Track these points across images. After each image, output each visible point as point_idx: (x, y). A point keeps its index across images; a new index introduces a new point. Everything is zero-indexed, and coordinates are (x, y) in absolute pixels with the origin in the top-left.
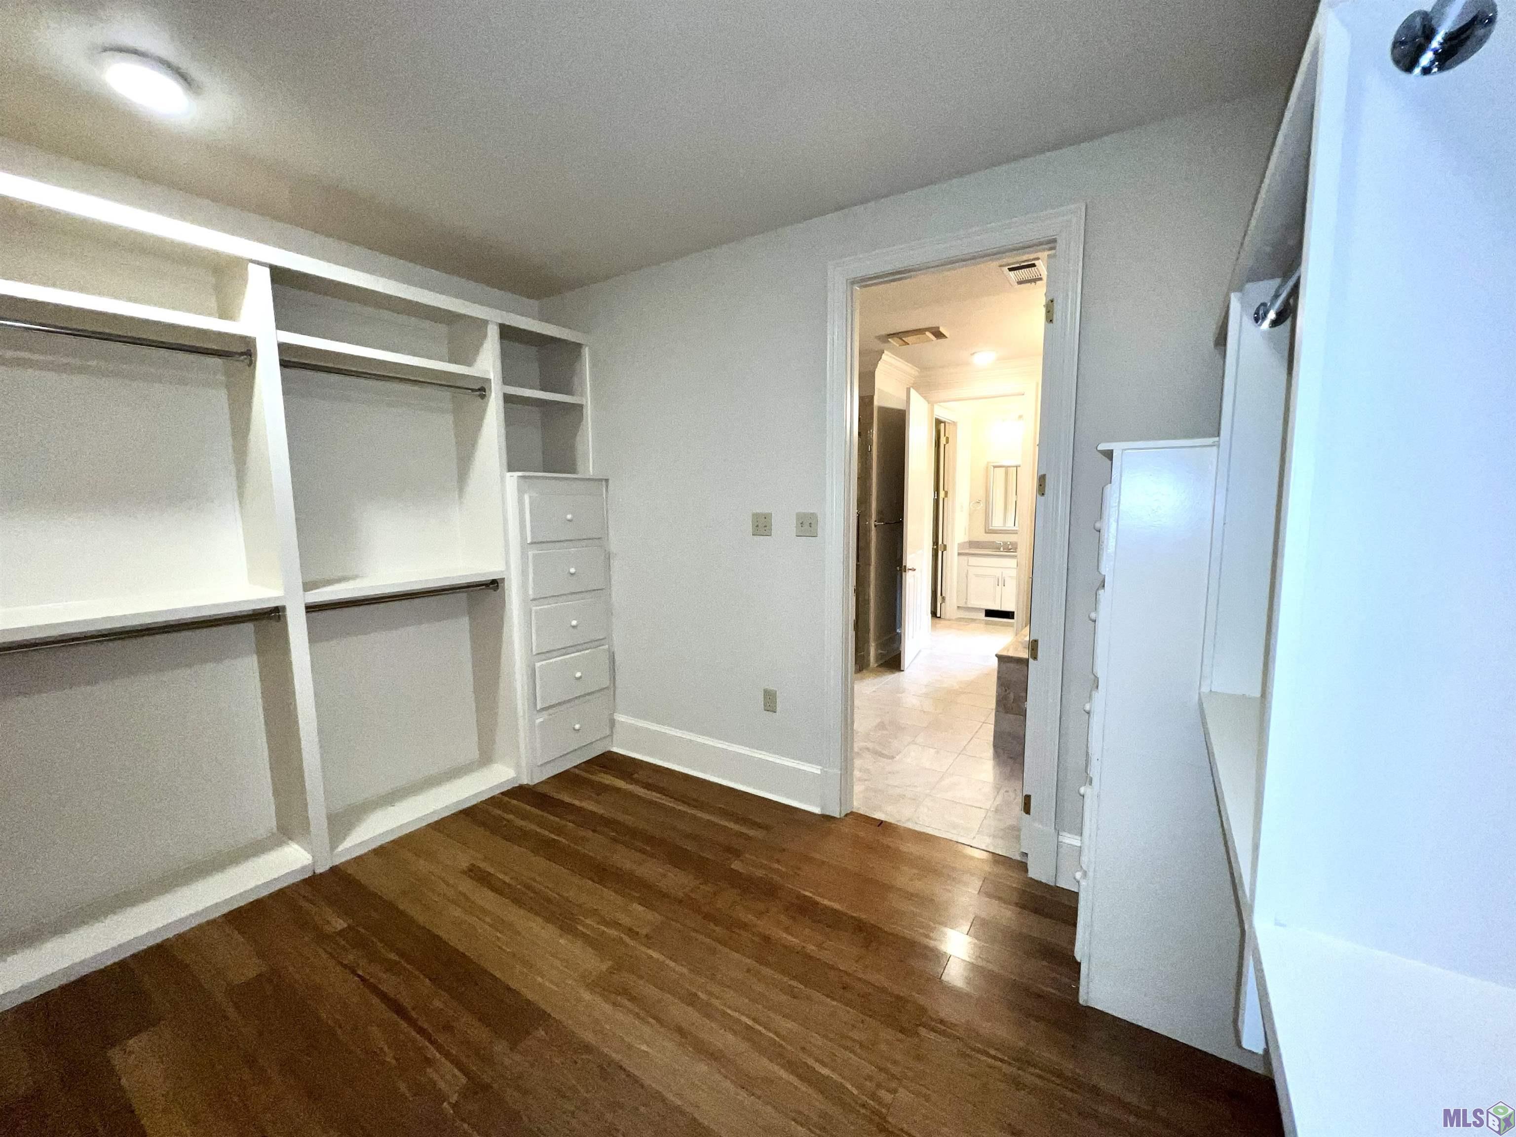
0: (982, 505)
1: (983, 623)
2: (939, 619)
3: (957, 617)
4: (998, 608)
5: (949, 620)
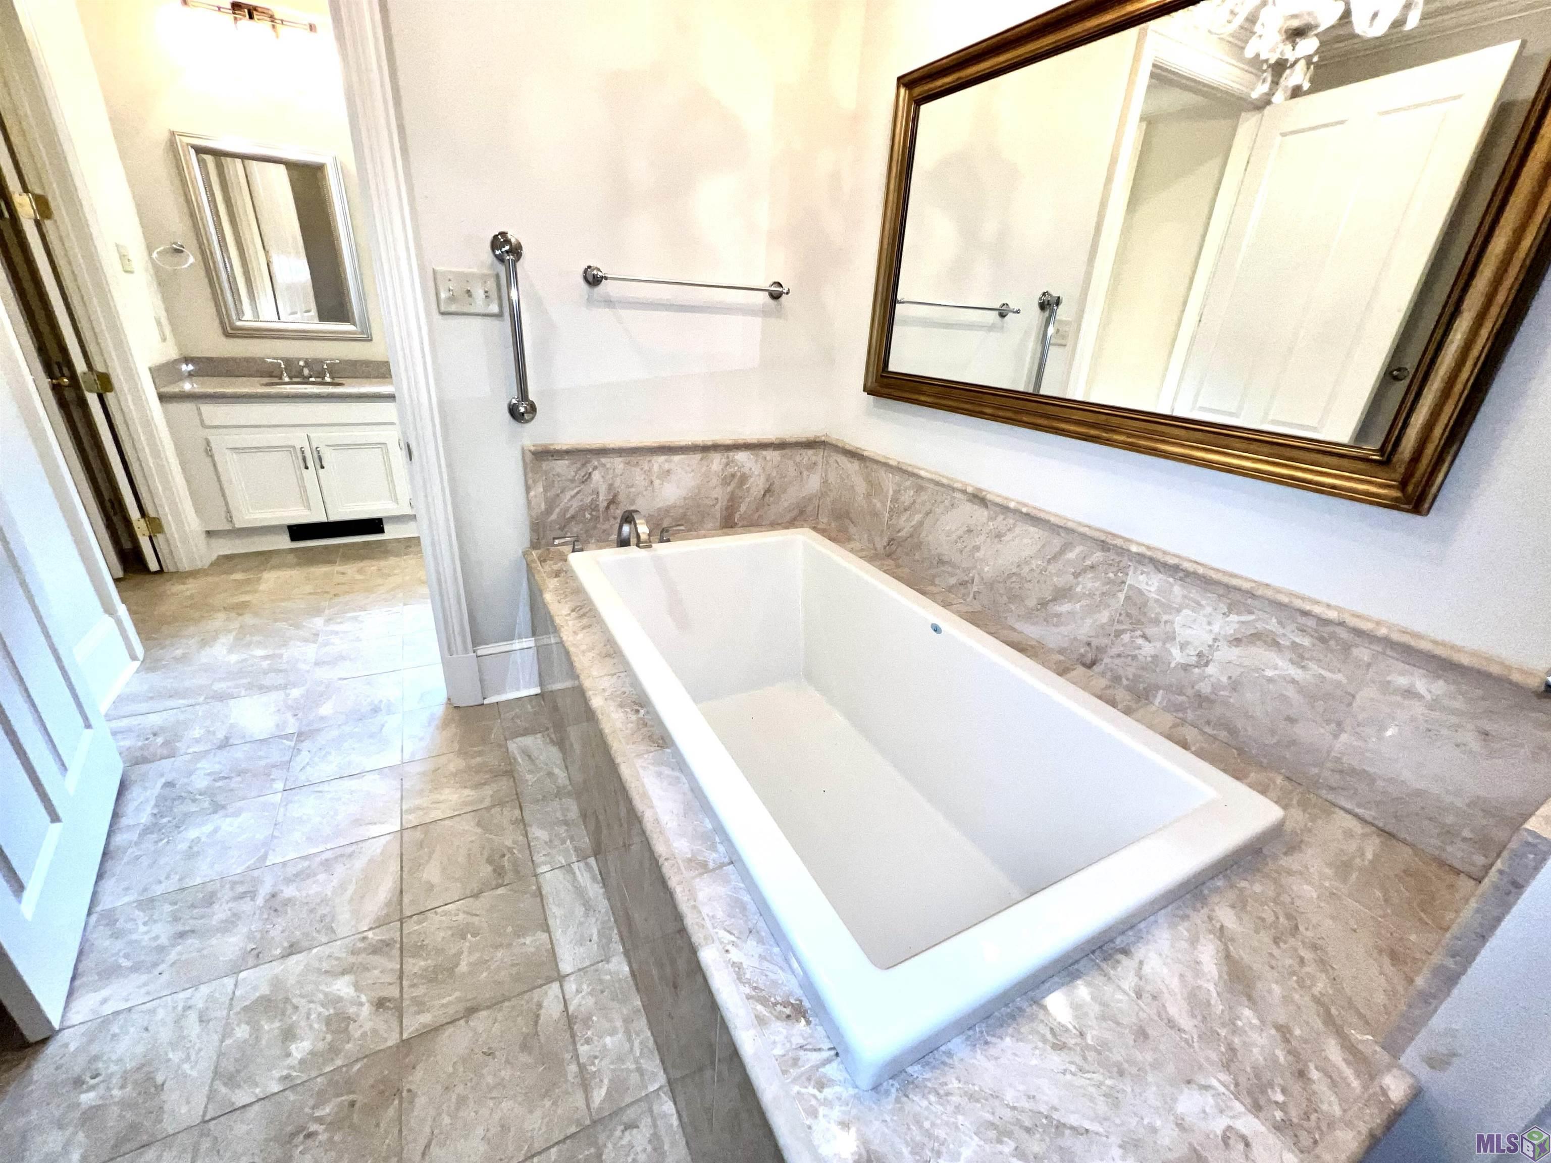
0: (192, 259)
1: (291, 558)
2: (158, 579)
3: (214, 557)
4: (321, 518)
5: (193, 574)
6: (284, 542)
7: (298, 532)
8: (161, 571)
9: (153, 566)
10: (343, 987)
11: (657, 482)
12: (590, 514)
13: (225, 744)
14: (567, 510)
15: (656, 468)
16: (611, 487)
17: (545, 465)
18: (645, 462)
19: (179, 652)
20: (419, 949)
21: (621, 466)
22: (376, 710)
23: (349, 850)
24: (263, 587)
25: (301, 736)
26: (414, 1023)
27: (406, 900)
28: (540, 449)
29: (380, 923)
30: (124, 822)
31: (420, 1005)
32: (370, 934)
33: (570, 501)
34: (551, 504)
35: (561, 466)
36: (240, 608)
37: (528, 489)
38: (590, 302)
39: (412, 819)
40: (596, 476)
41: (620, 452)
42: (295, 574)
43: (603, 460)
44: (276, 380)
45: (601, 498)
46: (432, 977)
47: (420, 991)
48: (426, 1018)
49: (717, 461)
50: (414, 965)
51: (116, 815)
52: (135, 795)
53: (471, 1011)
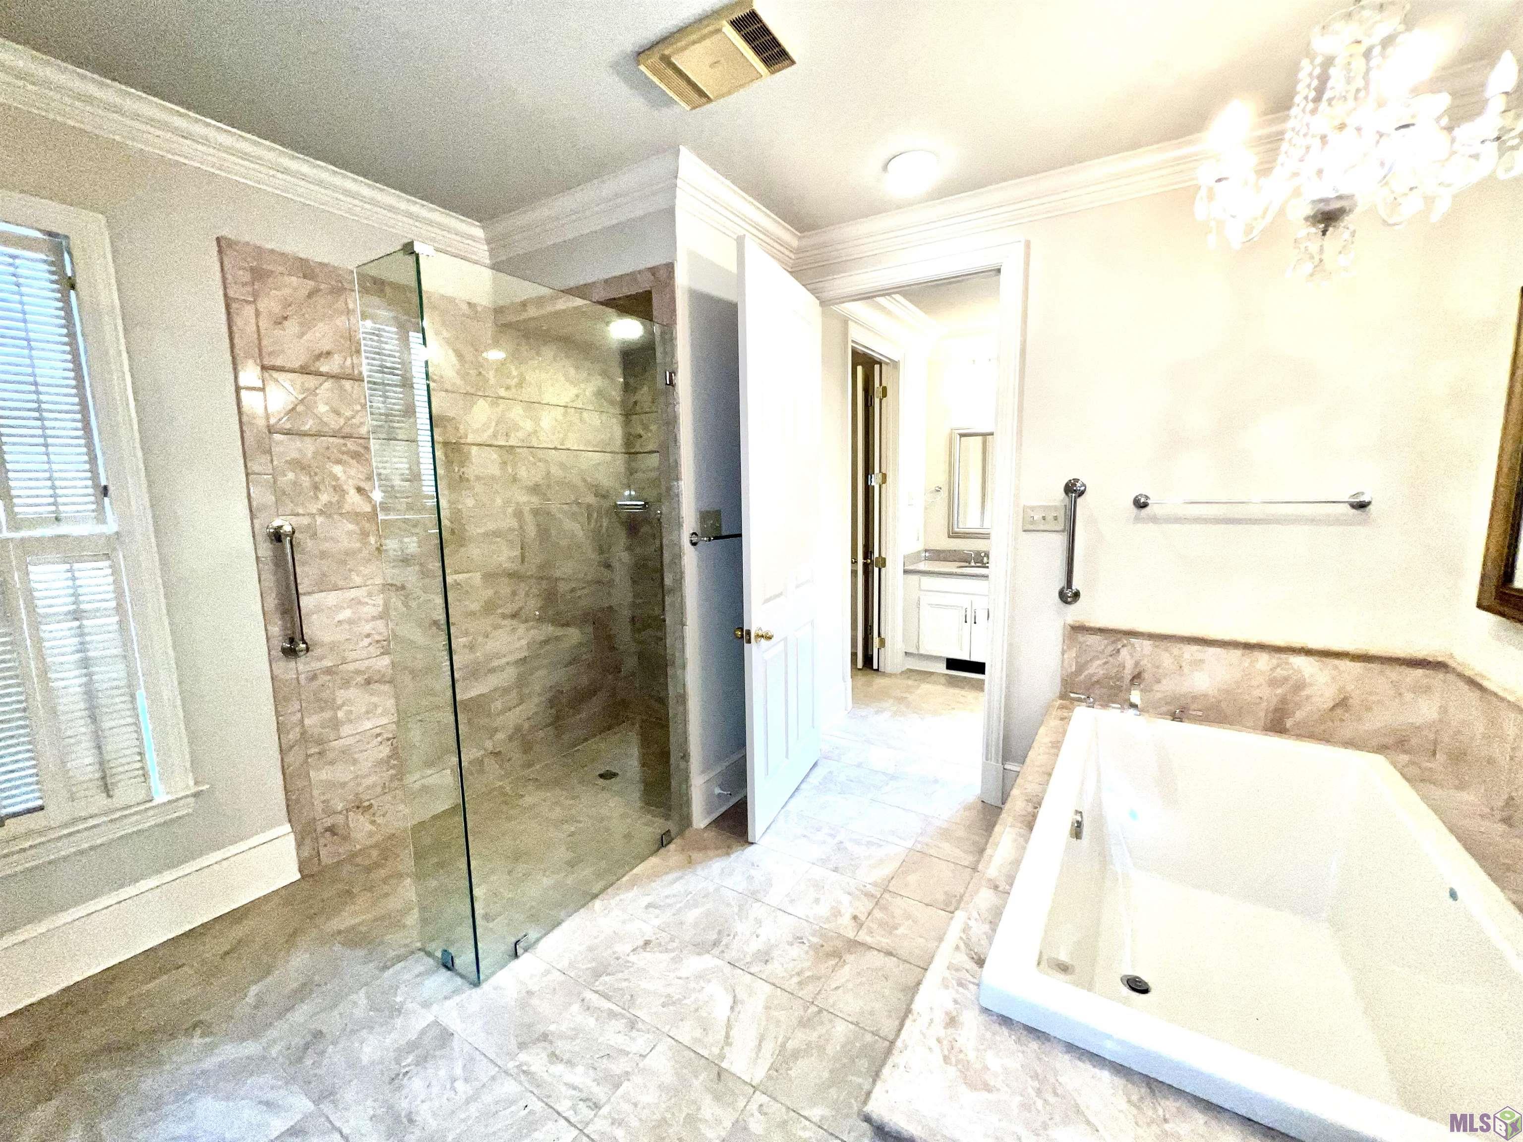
0: (944, 494)
1: (943, 680)
2: (875, 675)
3: (904, 669)
4: (965, 657)
5: (890, 675)
6: (942, 668)
7: (953, 664)
8: (878, 670)
9: (875, 667)
10: (846, 899)
11: (1186, 669)
12: (1114, 683)
13: (859, 765)
14: (1092, 675)
15: (1187, 656)
16: (1137, 664)
17: (1081, 638)
18: (1176, 649)
19: (864, 714)
20: (884, 909)
21: (1150, 648)
22: (936, 781)
23: (882, 843)
24: (919, 691)
25: (893, 778)
26: (863, 937)
27: (893, 882)
28: (1077, 625)
29: (875, 884)
30: (809, 779)
31: (870, 932)
32: (869, 886)
33: (1096, 669)
34: (1080, 669)
35: (1092, 640)
36: (901, 700)
37: (1063, 653)
38: (1137, 519)
39: (919, 847)
40: (1124, 652)
41: (1151, 636)
42: (940, 689)
43: (1133, 640)
44: (967, 564)
45: (1126, 671)
46: (882, 924)
47: (875, 926)
48: (869, 940)
49: (1263, 661)
50: (878, 914)
51: (807, 775)
52: (818, 771)
53: (889, 954)
